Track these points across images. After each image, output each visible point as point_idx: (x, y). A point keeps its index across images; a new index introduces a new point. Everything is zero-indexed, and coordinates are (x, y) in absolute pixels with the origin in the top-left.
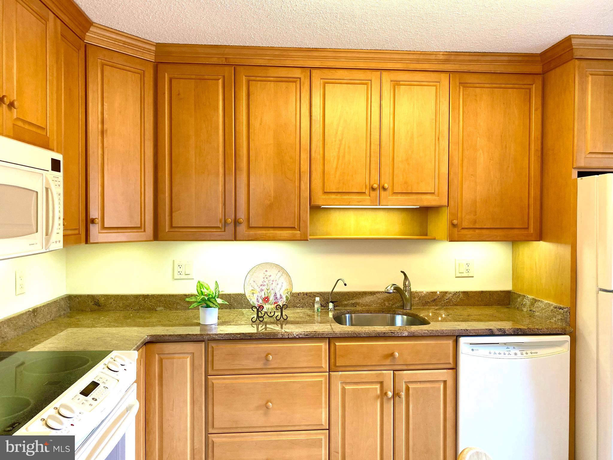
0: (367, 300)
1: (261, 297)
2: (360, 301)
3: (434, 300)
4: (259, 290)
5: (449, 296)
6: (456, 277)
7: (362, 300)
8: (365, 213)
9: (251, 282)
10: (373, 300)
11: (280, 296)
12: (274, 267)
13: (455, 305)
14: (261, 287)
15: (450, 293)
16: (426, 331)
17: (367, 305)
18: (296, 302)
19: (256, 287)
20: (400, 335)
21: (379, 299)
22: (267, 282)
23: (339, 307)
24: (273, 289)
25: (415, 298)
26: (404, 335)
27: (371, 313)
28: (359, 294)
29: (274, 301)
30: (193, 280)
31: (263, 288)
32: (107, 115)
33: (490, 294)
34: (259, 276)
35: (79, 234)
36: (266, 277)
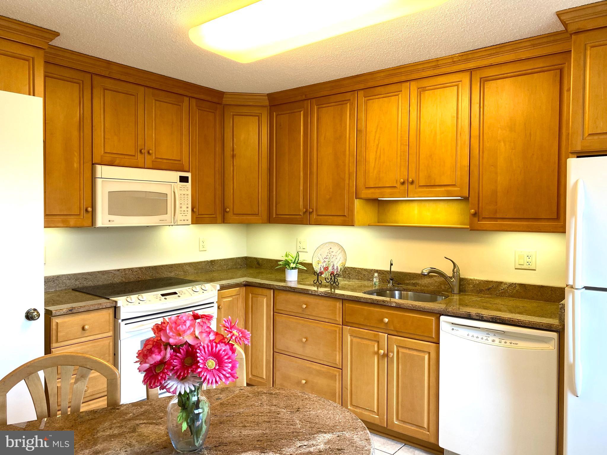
0: (425, 282)
1: (323, 266)
2: (420, 282)
3: (489, 289)
4: (322, 261)
5: (504, 286)
6: (516, 269)
7: (421, 282)
8: (427, 204)
9: (319, 255)
10: (430, 282)
11: (336, 267)
12: (337, 246)
13: (511, 296)
14: (324, 259)
15: (506, 284)
16: (411, 305)
17: (425, 286)
18: (369, 276)
19: (321, 259)
20: (389, 305)
21: (436, 282)
22: (329, 256)
23: (402, 285)
24: (332, 262)
25: (469, 284)
26: (392, 305)
27: (425, 293)
28: (418, 275)
29: (332, 271)
30: (307, 253)
31: (326, 260)
32: (236, 146)
33: (552, 290)
34: (325, 252)
35: (216, 217)
36: (330, 252)
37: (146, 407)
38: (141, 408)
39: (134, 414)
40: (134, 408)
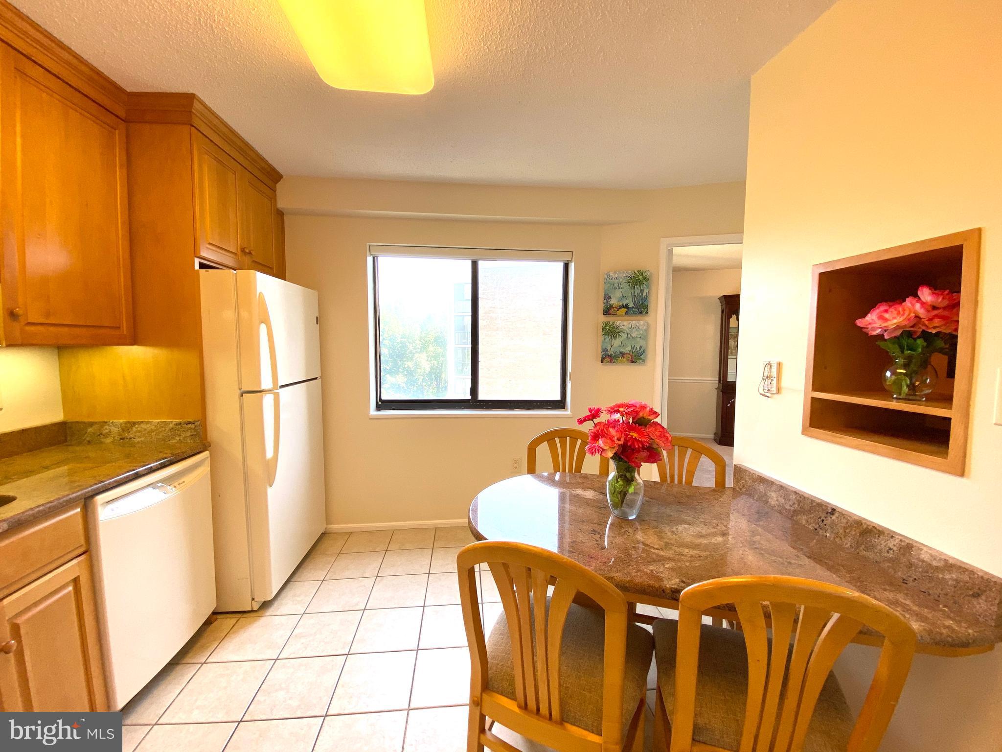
37: (645, 570)
38: (652, 571)
39: (663, 565)
40: (662, 575)
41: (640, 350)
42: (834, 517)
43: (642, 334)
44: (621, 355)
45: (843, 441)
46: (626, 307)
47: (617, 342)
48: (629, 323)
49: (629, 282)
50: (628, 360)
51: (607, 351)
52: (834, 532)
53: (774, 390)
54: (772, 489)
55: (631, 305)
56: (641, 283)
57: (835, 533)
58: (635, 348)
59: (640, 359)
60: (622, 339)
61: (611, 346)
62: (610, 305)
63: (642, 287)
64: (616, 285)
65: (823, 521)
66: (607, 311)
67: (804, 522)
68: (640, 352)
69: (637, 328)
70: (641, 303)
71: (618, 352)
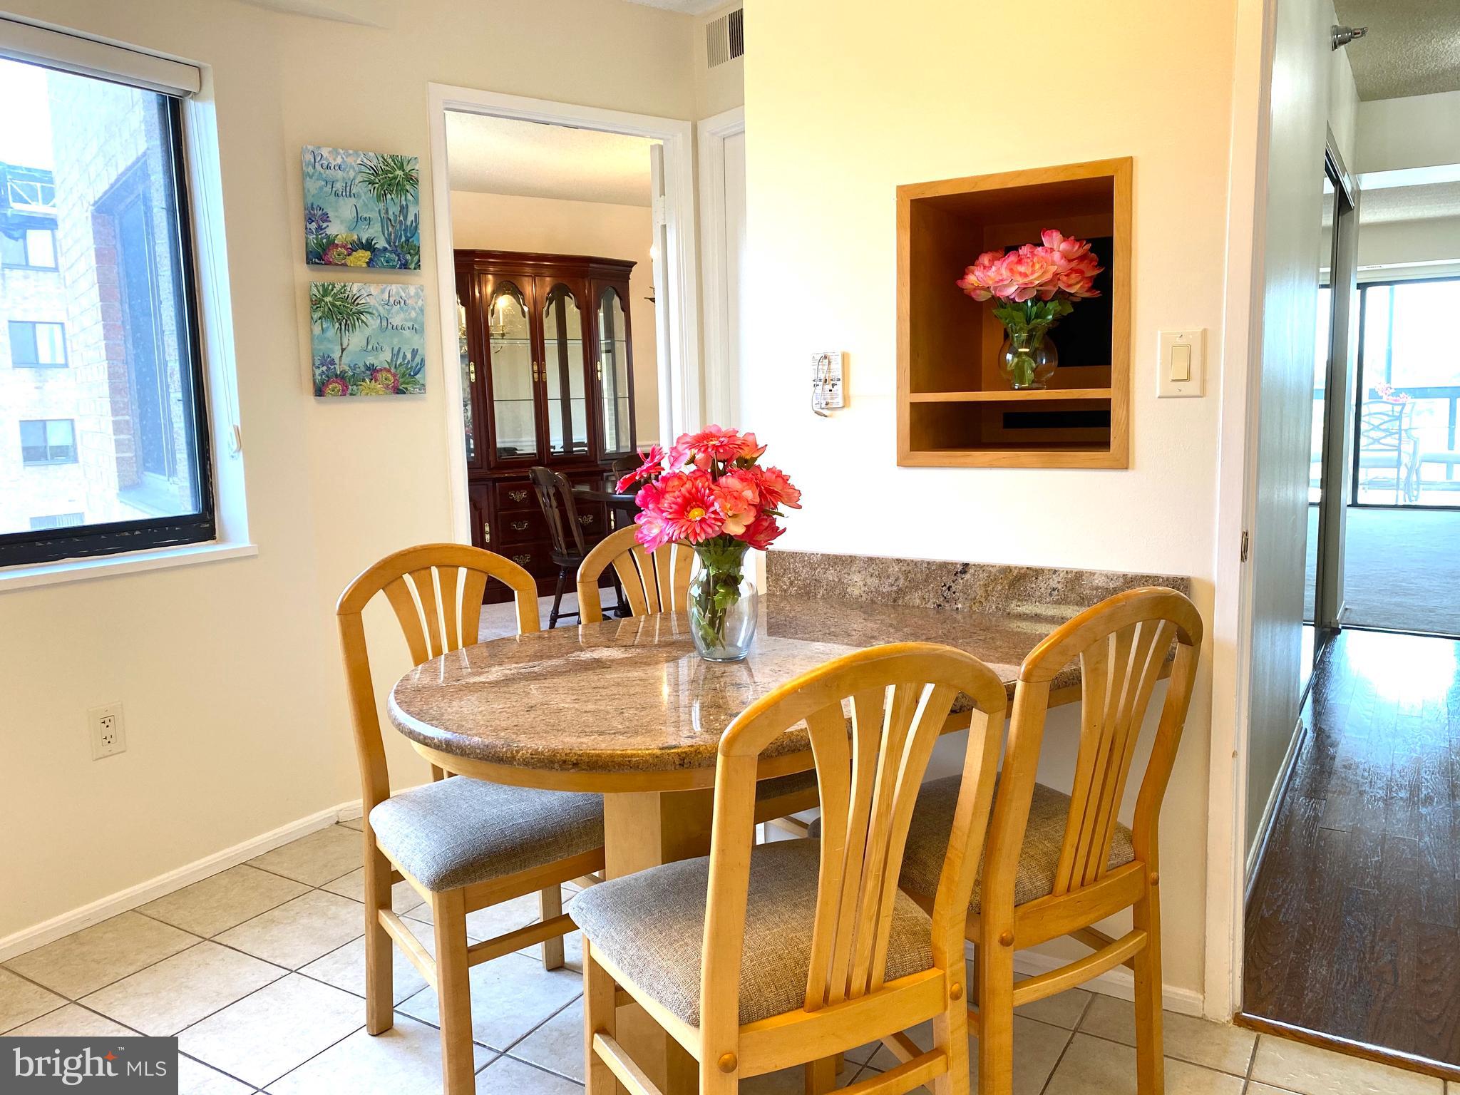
41: (413, 359)
42: (967, 576)
43: (415, 320)
44: (369, 373)
45: (968, 460)
46: (368, 246)
47: (355, 340)
48: (383, 291)
49: (372, 183)
50: (387, 387)
51: (333, 362)
52: (970, 597)
53: (839, 401)
54: (853, 569)
55: (381, 243)
56: (401, 190)
57: (971, 599)
58: (401, 355)
59: (415, 383)
60: (368, 332)
61: (343, 350)
62: (328, 237)
63: (403, 198)
64: (339, 186)
65: (949, 588)
66: (319, 255)
67: (918, 602)
68: (414, 365)
69: (401, 303)
70: (403, 239)
71: (361, 365)
